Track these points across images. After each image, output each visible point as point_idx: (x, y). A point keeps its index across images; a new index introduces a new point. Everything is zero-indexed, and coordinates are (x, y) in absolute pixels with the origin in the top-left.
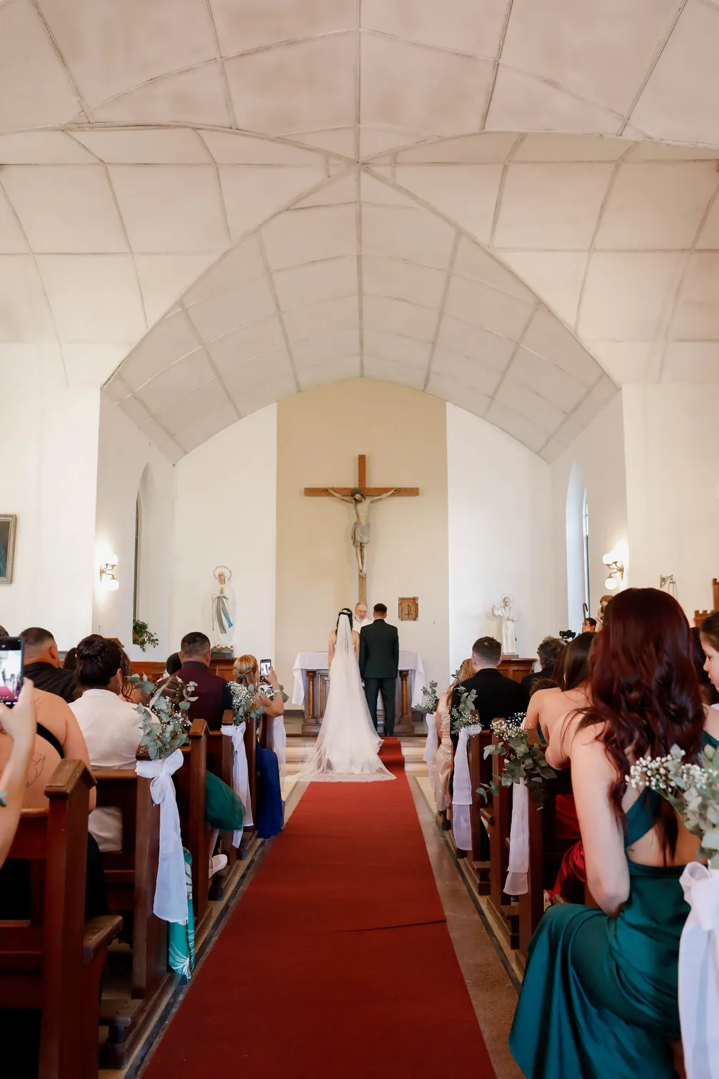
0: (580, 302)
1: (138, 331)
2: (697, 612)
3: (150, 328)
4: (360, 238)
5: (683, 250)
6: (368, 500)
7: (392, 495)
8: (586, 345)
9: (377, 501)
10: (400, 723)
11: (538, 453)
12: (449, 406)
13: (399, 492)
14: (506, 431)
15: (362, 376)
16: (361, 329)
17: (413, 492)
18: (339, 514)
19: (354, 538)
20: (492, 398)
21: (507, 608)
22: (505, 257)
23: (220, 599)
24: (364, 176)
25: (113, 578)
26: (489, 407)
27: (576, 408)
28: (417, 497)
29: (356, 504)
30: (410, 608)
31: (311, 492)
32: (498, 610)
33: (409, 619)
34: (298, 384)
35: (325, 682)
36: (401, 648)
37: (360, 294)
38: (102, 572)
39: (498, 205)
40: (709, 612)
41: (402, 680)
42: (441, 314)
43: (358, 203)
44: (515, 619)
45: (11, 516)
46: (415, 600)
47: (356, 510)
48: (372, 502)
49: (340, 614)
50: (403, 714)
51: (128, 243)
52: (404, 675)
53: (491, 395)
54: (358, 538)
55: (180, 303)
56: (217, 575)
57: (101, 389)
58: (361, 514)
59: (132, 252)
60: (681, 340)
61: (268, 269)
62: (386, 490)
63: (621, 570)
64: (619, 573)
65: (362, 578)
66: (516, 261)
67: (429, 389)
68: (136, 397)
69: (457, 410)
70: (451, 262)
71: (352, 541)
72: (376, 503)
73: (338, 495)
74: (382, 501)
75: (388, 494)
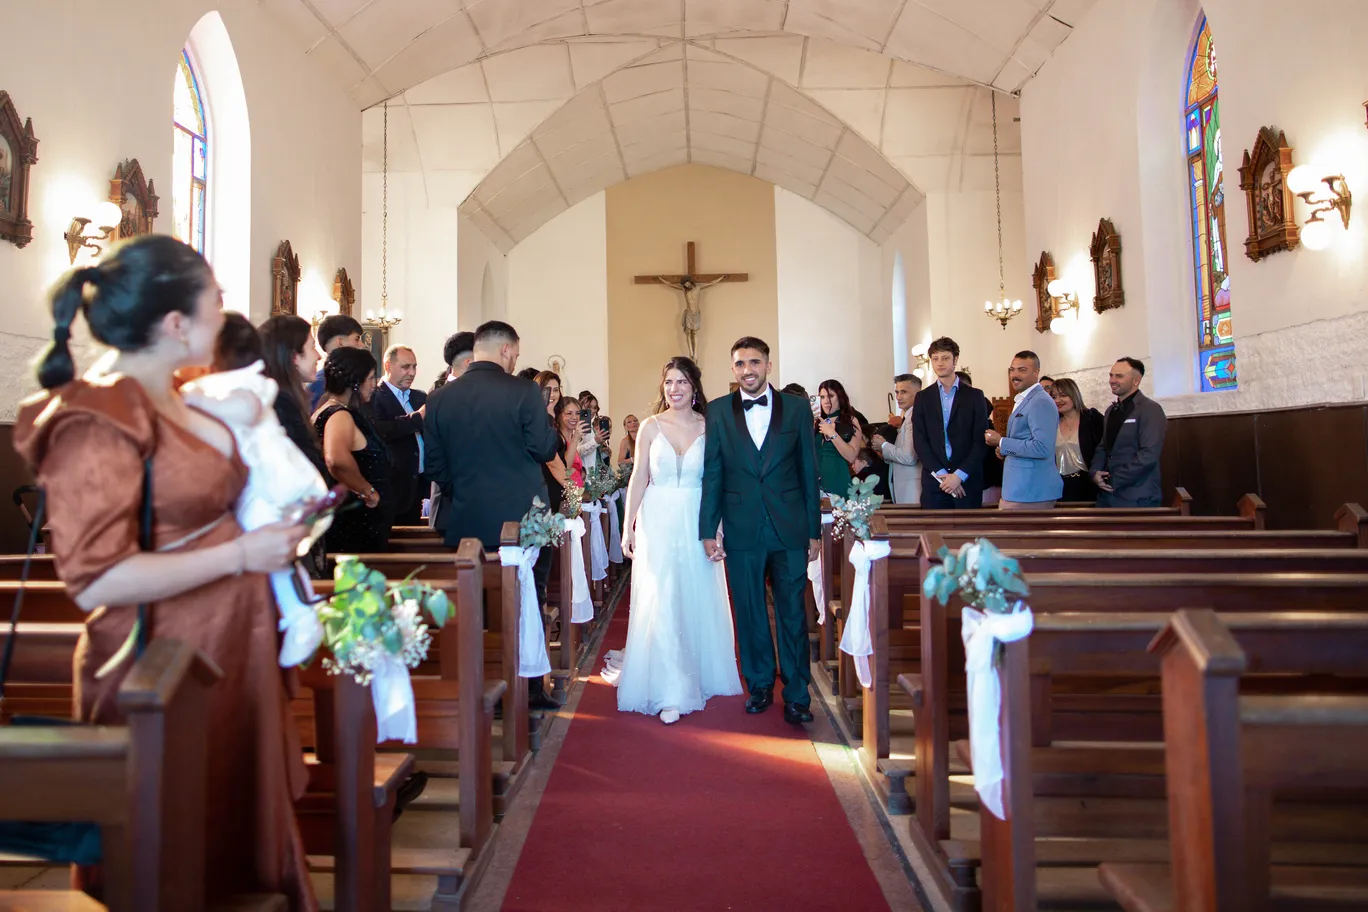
0: (882, 129)
3: (502, 158)
4: (686, 80)
6: (697, 288)
7: (723, 281)
8: (892, 161)
9: (707, 287)
11: (868, 236)
12: (777, 189)
13: (728, 278)
14: (836, 214)
15: (689, 162)
16: (688, 131)
17: (742, 277)
18: (669, 301)
19: (684, 324)
20: (818, 187)
22: (817, 96)
24: (689, 46)
26: (816, 193)
27: (893, 206)
28: (746, 283)
29: (686, 293)
31: (641, 280)
34: (626, 174)
37: (687, 110)
43: (685, 60)
47: (687, 297)
48: (702, 289)
51: (489, 95)
53: (816, 184)
54: (689, 325)
55: (531, 138)
56: (550, 364)
57: (458, 208)
58: (691, 302)
59: (491, 102)
60: (976, 155)
61: (605, 104)
62: (716, 277)
66: (823, 98)
67: (756, 174)
68: (484, 210)
69: (785, 192)
70: (767, 95)
71: (683, 328)
72: (706, 290)
73: (668, 283)
74: (711, 288)
75: (718, 280)
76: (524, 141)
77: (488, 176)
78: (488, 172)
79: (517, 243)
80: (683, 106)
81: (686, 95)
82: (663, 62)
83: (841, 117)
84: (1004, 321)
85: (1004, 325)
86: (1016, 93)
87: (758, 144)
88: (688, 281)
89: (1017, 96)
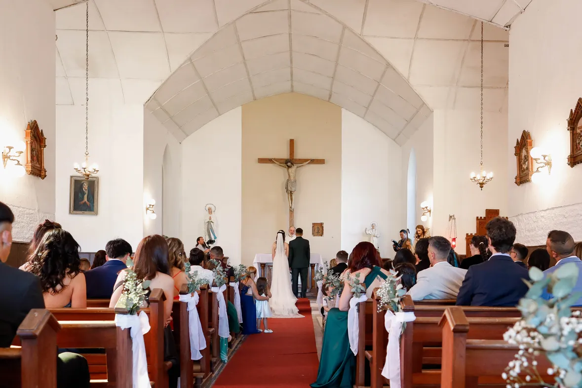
0: (410, 65)
1: (165, 74)
2: (467, 234)
3: (172, 72)
4: (290, 26)
5: (465, 40)
6: (295, 166)
7: (309, 163)
8: (414, 88)
9: (300, 166)
10: (310, 292)
11: (394, 140)
12: (343, 110)
13: (313, 161)
14: (377, 127)
15: (292, 91)
16: (291, 68)
17: (321, 162)
18: (278, 174)
19: (287, 188)
20: (367, 108)
21: (374, 230)
22: (370, 40)
23: (209, 223)
25: (153, 212)
26: (366, 113)
27: (412, 119)
28: (324, 165)
29: (288, 169)
30: (318, 229)
31: (262, 161)
32: (369, 230)
33: (318, 235)
34: (254, 95)
35: (270, 270)
36: (311, 252)
37: (291, 51)
38: (147, 209)
39: (365, 14)
40: (473, 234)
41: (312, 269)
42: (337, 64)
43: (289, 10)
44: (378, 236)
45: (96, 178)
46: (322, 224)
47: (288, 172)
48: (297, 167)
49: (278, 233)
50: (312, 287)
51: (161, 26)
52: (313, 266)
53: (366, 107)
54: (289, 189)
55: (190, 59)
56: (207, 209)
57: (144, 105)
58: (291, 174)
59: (163, 31)
60: (464, 87)
61: (239, 40)
62: (306, 160)
63: (430, 211)
64: (429, 213)
65: (292, 211)
67: (331, 100)
68: (162, 108)
69: (348, 112)
70: (341, 41)
71: (286, 190)
72: (300, 168)
73: (278, 163)
74: (303, 167)
75: (307, 163)
76: (186, 61)
77: (163, 84)
78: (164, 81)
79: (187, 136)
80: (289, 49)
81: (290, 40)
82: (276, 11)
83: (386, 57)
84: (482, 185)
85: (482, 187)
86: (507, 27)
87: (333, 78)
88: (289, 163)
89: (508, 29)
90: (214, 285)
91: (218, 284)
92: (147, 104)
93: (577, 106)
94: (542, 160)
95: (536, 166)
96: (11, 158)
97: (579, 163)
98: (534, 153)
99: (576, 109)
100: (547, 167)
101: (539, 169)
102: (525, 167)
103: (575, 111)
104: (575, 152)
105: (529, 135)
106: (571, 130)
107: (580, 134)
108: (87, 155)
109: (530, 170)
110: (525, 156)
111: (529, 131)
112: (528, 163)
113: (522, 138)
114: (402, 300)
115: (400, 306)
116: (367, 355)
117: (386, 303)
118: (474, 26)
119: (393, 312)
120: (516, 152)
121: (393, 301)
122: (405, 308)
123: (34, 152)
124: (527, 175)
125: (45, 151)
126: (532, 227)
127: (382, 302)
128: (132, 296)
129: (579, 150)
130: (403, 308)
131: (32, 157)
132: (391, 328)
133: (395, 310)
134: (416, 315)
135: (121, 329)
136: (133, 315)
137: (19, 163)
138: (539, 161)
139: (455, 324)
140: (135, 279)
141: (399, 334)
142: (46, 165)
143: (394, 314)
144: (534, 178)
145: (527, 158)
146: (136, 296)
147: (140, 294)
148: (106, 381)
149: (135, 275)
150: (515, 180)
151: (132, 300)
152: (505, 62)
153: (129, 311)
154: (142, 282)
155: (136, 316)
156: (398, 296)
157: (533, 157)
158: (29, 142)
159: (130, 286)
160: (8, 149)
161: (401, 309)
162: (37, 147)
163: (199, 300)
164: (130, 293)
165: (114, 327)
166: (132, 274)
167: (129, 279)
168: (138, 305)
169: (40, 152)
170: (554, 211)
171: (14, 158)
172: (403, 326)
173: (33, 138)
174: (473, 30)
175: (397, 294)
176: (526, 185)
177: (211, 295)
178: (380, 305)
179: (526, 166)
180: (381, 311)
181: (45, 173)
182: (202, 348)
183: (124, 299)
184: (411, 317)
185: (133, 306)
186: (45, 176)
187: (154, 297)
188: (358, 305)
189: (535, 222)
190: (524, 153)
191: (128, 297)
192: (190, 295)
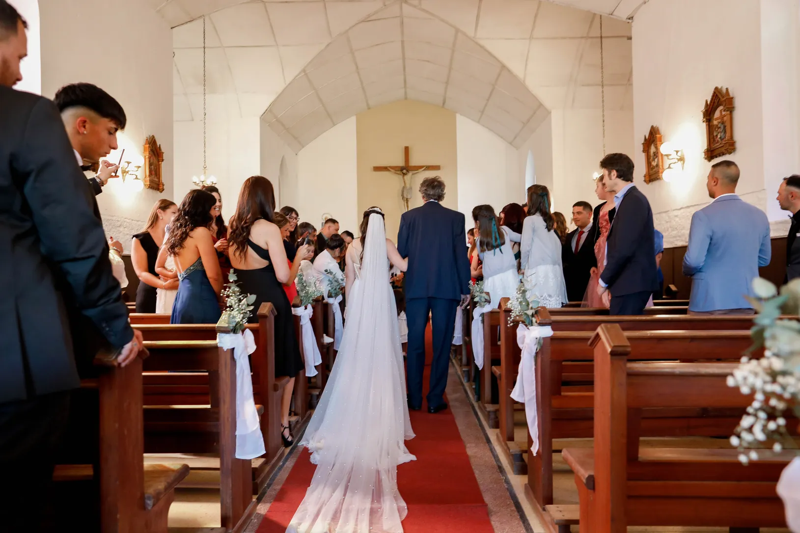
0: (526, 65)
1: (280, 87)
3: (287, 84)
4: (403, 33)
5: (582, 38)
6: (410, 174)
7: (425, 170)
8: (530, 89)
9: (416, 173)
11: (511, 143)
12: (458, 116)
13: (428, 168)
14: (492, 130)
15: (406, 98)
16: (405, 75)
17: (437, 168)
18: (394, 181)
19: (403, 195)
20: (483, 112)
22: (482, 42)
24: (404, 5)
26: (481, 117)
27: (528, 121)
28: (440, 171)
29: (403, 177)
31: (377, 169)
34: (368, 105)
37: (404, 59)
42: (450, 69)
43: (402, 17)
47: (404, 179)
48: (413, 174)
51: (275, 41)
53: (481, 111)
54: (405, 196)
55: (304, 71)
56: (324, 218)
57: (260, 118)
58: (406, 182)
59: (277, 45)
60: (584, 86)
61: (351, 50)
62: (421, 167)
66: (489, 45)
67: (446, 106)
68: (278, 120)
69: (462, 117)
70: (454, 44)
71: (402, 197)
72: (416, 175)
73: (392, 170)
74: (418, 174)
75: (423, 169)
76: (300, 73)
77: (278, 97)
78: (279, 93)
79: (303, 147)
80: (402, 56)
81: (403, 48)
82: (388, 18)
83: (500, 58)
86: (629, 19)
87: (447, 83)
88: (405, 170)
89: (630, 21)
90: (330, 296)
91: (333, 295)
92: (263, 116)
93: (713, 96)
94: (674, 155)
95: (667, 162)
96: (129, 173)
97: (717, 157)
98: (664, 149)
99: (712, 99)
100: (680, 163)
101: (671, 166)
102: (654, 164)
103: (711, 102)
104: (712, 145)
105: (658, 130)
106: (706, 122)
107: (717, 126)
108: (205, 168)
109: (661, 167)
110: (654, 153)
111: (657, 126)
112: (658, 160)
113: (650, 134)
114: (537, 312)
115: (534, 320)
116: (495, 372)
117: (517, 316)
118: (592, 22)
119: (526, 326)
120: (644, 149)
121: (526, 314)
122: (541, 322)
123: (153, 167)
124: (657, 172)
125: (163, 165)
126: (664, 228)
127: (513, 315)
128: (235, 313)
129: (717, 143)
130: (538, 322)
131: (150, 171)
132: (525, 345)
133: (528, 324)
134: (553, 329)
135: (223, 350)
136: (236, 333)
137: (136, 178)
138: (670, 157)
139: (612, 345)
140: (238, 294)
141: (534, 351)
142: (164, 178)
143: (528, 328)
144: (666, 175)
145: (656, 154)
146: (239, 313)
147: (244, 311)
148: (209, 406)
149: (238, 290)
150: (643, 179)
151: (234, 317)
152: (627, 58)
153: (232, 330)
154: (246, 297)
155: (240, 335)
156: (532, 308)
157: (664, 154)
158: (147, 157)
159: (233, 302)
160: (127, 163)
161: (536, 322)
162: (155, 161)
163: (313, 312)
164: (232, 310)
165: (216, 348)
166: (234, 289)
167: (231, 294)
168: (241, 323)
169: (158, 167)
170: (689, 210)
171: (132, 173)
172: (539, 343)
173: (151, 153)
174: (590, 27)
175: (530, 306)
176: (656, 183)
177: (326, 307)
178: (511, 318)
179: (656, 163)
180: (512, 324)
181: (163, 187)
182: (317, 364)
183: (225, 317)
184: (547, 332)
185: (236, 325)
186: (163, 190)
187: (262, 312)
188: (483, 315)
189: (667, 222)
190: (653, 149)
191: (230, 315)
192: (303, 307)
